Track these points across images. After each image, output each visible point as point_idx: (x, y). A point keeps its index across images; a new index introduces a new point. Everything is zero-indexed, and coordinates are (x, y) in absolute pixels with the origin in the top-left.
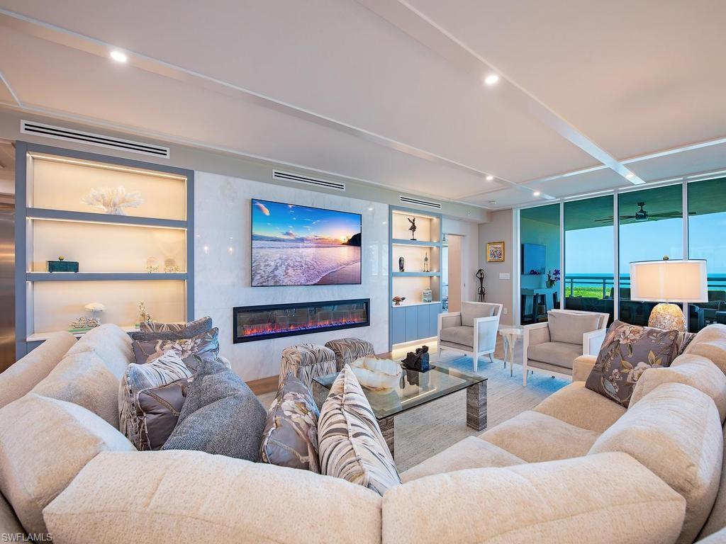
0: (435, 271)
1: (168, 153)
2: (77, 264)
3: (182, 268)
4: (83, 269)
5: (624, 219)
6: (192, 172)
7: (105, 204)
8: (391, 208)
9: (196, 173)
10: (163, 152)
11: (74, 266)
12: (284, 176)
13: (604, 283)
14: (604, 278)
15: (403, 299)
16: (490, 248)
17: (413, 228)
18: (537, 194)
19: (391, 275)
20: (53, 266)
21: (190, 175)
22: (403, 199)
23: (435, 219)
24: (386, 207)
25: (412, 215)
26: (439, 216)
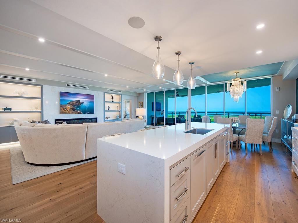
0: (120, 110)
1: (36, 81)
2: (11, 108)
3: (40, 110)
4: (12, 110)
5: (178, 96)
6: (43, 85)
7: (18, 94)
8: (104, 93)
9: (44, 86)
10: (34, 81)
11: (10, 109)
12: (69, 85)
13: (173, 114)
14: (172, 112)
15: (109, 118)
16: (139, 104)
17: (113, 98)
18: (160, 88)
19: (104, 111)
20: (5, 109)
21: (42, 86)
22: (108, 90)
23: (120, 96)
24: (103, 92)
25: (112, 95)
26: (121, 95)
